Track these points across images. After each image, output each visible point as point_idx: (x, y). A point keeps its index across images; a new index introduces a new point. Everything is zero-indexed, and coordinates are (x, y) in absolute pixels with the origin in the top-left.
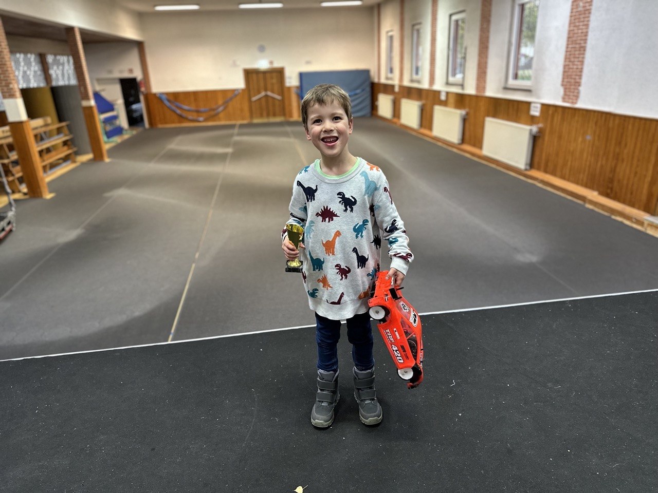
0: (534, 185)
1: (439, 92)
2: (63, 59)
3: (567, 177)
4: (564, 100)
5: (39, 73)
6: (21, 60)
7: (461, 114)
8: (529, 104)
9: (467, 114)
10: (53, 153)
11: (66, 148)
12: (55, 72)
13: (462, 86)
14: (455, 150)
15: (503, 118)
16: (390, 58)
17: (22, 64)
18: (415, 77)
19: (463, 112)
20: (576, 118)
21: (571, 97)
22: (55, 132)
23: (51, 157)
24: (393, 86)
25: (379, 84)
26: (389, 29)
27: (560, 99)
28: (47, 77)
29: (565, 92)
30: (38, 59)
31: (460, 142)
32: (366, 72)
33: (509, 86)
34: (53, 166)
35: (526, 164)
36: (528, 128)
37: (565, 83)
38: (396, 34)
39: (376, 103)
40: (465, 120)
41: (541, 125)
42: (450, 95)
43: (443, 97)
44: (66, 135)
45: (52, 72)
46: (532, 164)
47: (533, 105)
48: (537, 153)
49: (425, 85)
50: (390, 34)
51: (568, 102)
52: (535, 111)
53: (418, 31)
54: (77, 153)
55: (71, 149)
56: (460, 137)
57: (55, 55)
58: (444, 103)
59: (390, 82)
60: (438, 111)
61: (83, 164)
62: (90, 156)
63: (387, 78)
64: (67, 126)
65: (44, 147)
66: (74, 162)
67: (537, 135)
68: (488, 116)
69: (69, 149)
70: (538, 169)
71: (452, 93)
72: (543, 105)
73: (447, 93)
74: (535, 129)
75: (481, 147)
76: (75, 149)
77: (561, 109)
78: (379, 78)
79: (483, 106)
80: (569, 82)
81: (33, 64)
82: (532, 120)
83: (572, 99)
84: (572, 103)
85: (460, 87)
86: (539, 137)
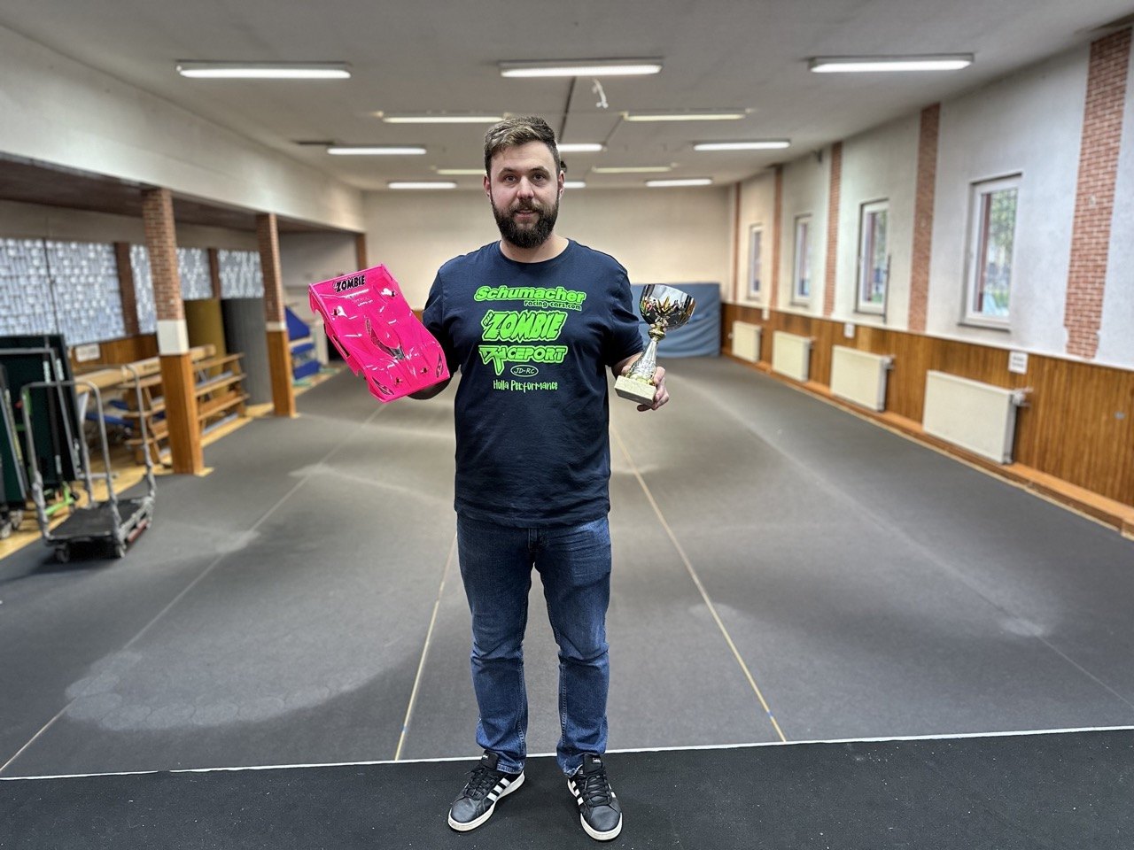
0: (1023, 491)
1: (842, 325)
2: (240, 256)
3: (1083, 481)
4: (1070, 349)
5: (204, 277)
6: (182, 257)
7: (882, 363)
8: (1006, 352)
9: (893, 362)
10: (213, 402)
11: (233, 394)
12: (228, 275)
13: (884, 316)
14: (871, 420)
15: (959, 374)
16: (755, 267)
17: (182, 264)
18: (798, 298)
19: (887, 360)
20: (1095, 382)
21: (1084, 346)
22: (220, 369)
23: (210, 409)
24: (759, 311)
25: (735, 307)
26: (754, 222)
27: (1064, 349)
28: (215, 283)
29: (1071, 336)
30: (205, 256)
31: (881, 407)
32: (715, 287)
33: (967, 322)
34: (211, 422)
35: (1005, 455)
36: (1007, 392)
37: (1070, 322)
38: (767, 229)
39: (730, 336)
40: (888, 373)
41: (1029, 389)
42: (861, 331)
43: (849, 333)
44: (236, 375)
45: (223, 276)
46: (1014, 455)
47: (1012, 355)
48: (1024, 436)
49: (817, 312)
50: (756, 229)
51: (1079, 354)
52: (1018, 365)
53: (805, 226)
54: (248, 403)
55: (241, 395)
56: (882, 400)
57: (230, 250)
58: (852, 343)
59: (753, 304)
60: (840, 355)
61: (257, 420)
62: (269, 407)
63: (749, 298)
64: (240, 360)
65: (203, 392)
66: (243, 416)
67: (1024, 405)
68: (932, 368)
69: (237, 396)
70: (1028, 463)
71: (865, 327)
72: (1032, 356)
73: (857, 327)
74: (1019, 395)
75: (920, 420)
76: (247, 396)
77: (1065, 365)
78: (735, 297)
79: (921, 353)
80: (1077, 321)
81: (198, 264)
82: (1013, 380)
83: (1086, 349)
84: (1086, 355)
85: (881, 319)
86: (1027, 408)
